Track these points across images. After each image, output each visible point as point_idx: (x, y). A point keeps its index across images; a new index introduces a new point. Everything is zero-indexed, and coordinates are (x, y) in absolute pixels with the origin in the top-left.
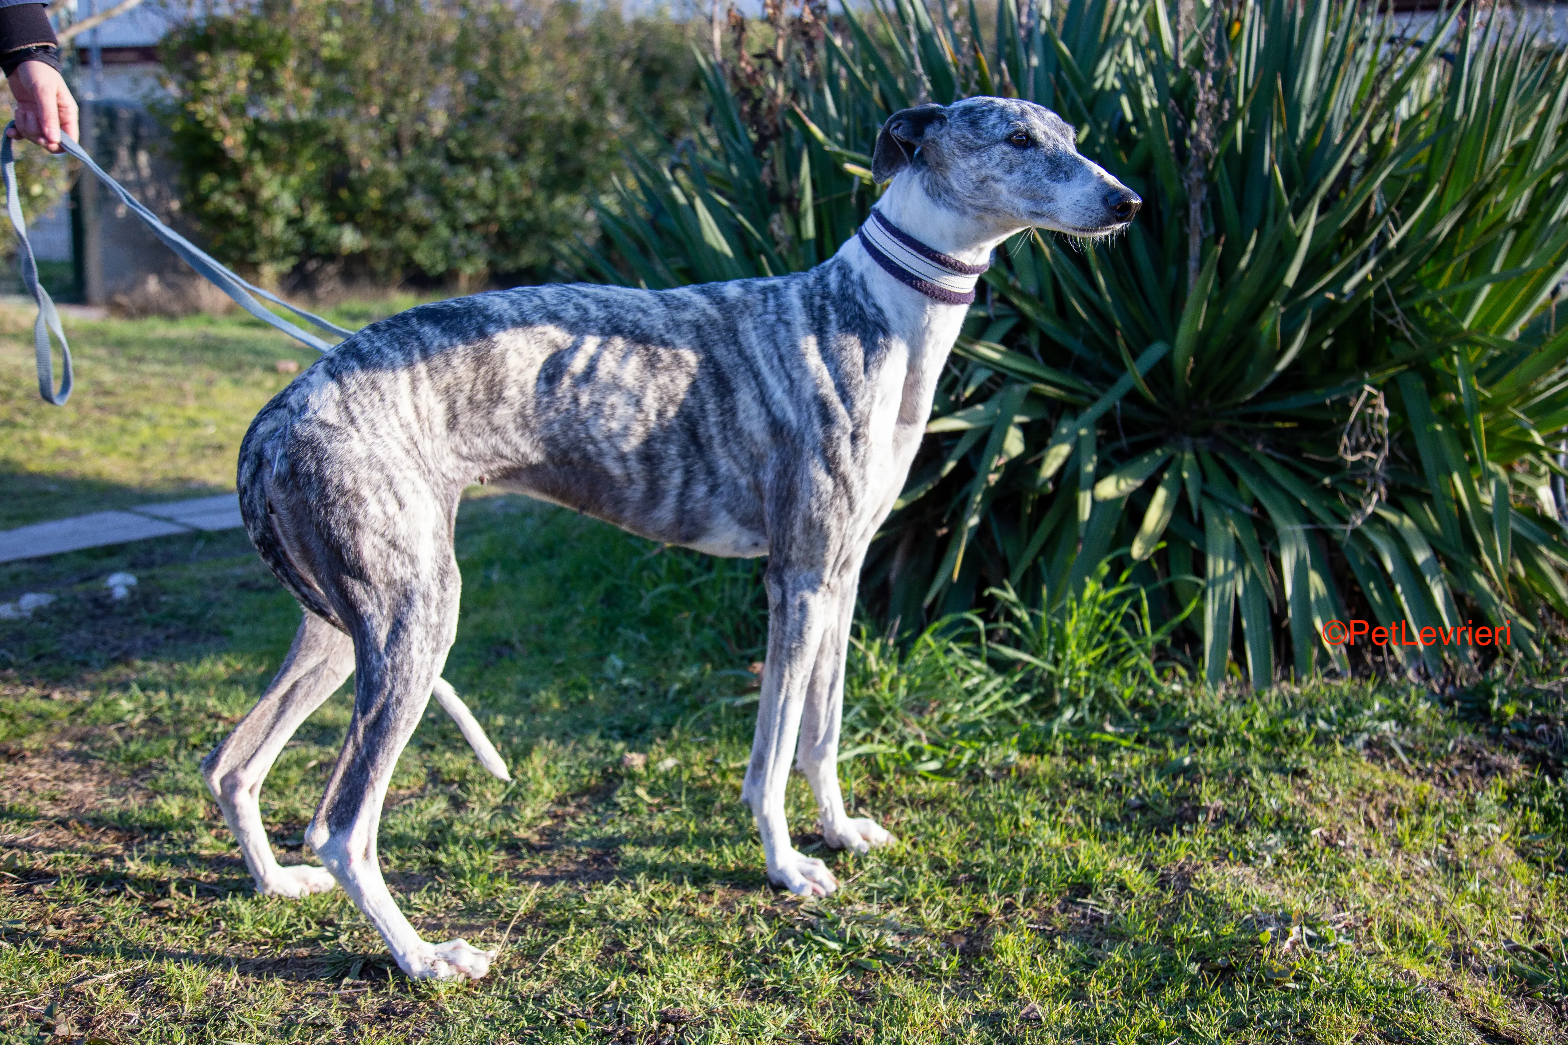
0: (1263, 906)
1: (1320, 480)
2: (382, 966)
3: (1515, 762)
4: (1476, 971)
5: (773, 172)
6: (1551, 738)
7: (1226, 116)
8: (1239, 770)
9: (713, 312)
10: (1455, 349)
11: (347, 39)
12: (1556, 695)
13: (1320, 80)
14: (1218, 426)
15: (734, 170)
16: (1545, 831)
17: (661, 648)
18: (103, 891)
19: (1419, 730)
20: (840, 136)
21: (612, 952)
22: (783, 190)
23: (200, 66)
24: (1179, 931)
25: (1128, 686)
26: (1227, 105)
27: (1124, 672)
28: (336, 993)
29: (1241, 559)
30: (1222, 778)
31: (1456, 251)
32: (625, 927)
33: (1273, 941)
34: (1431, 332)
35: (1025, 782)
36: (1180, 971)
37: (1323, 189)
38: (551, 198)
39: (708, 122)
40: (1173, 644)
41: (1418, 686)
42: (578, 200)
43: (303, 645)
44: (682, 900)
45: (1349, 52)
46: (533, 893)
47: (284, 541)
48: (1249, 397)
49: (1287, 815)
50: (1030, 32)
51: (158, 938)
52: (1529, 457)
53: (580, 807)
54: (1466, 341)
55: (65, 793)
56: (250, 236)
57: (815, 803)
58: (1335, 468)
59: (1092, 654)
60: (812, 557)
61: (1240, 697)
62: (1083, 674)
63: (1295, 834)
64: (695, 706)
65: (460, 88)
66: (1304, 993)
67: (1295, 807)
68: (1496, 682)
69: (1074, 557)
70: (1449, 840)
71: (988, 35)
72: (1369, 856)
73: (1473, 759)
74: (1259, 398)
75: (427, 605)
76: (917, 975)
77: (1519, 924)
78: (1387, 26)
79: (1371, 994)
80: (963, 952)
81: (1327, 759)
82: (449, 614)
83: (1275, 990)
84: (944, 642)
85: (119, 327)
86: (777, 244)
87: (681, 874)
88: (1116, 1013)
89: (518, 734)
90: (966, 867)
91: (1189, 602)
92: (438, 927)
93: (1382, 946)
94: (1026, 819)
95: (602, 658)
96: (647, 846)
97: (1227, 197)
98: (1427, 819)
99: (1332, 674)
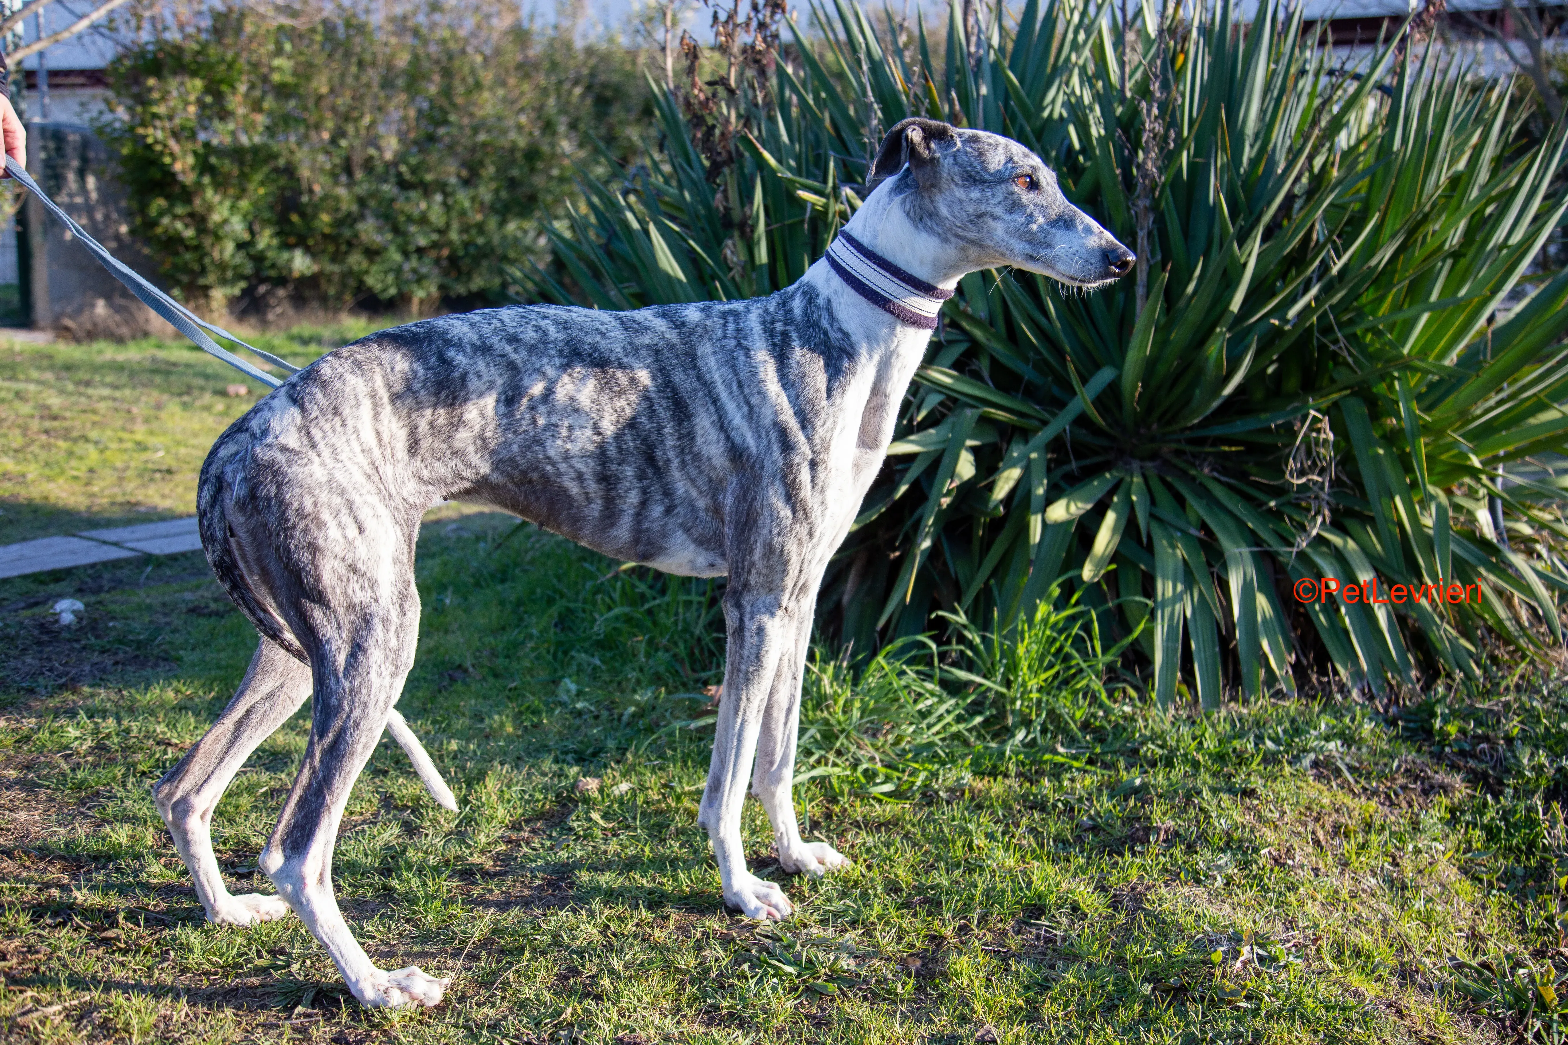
0: (1213, 925)
1: (1266, 503)
2: (335, 995)
3: (1457, 781)
4: (1422, 988)
5: (726, 198)
6: (1492, 756)
7: (1172, 145)
8: (1189, 791)
9: (672, 336)
10: (1396, 374)
11: (297, 64)
12: (1497, 714)
13: (1263, 111)
14: (1166, 449)
15: (687, 195)
16: (1487, 848)
17: (615, 672)
18: (49, 921)
19: (1364, 750)
20: (792, 163)
21: (567, 978)
22: (736, 216)
23: (150, 90)
24: (1132, 951)
25: (1079, 708)
26: (1172, 134)
27: (1075, 693)
28: (287, 1022)
29: (1189, 580)
30: (1173, 799)
31: (1396, 278)
32: (581, 953)
33: (1224, 961)
34: (1372, 357)
35: (978, 804)
36: (1133, 992)
37: (1266, 218)
38: (503, 223)
39: (661, 148)
40: (1123, 665)
41: (1363, 706)
42: (530, 225)
43: (259, 669)
44: (637, 925)
45: (1290, 84)
46: (487, 918)
47: (241, 565)
48: (1196, 421)
49: (1236, 835)
50: (979, 61)
51: (105, 969)
52: (1467, 480)
53: (533, 831)
54: (1407, 366)
55: (10, 822)
56: (200, 260)
57: (770, 826)
58: (1280, 491)
59: (1043, 676)
60: (771, 582)
61: (1189, 717)
62: (1035, 695)
63: (1245, 853)
64: (650, 730)
65: (412, 113)
66: (1256, 1012)
67: (1244, 827)
68: (1438, 701)
69: (1026, 579)
70: (1394, 859)
71: (938, 64)
72: (1317, 875)
73: (1417, 778)
74: (1206, 423)
75: (386, 629)
76: (871, 997)
77: (1463, 941)
78: (1326, 59)
79: (1321, 1012)
80: (918, 974)
81: (1276, 779)
82: (408, 638)
83: (1227, 1009)
84: (898, 664)
85: (66, 350)
86: (730, 269)
87: (636, 898)
88: (1070, 1034)
89: (471, 759)
90: (920, 889)
91: (1138, 623)
92: (391, 954)
93: (1331, 965)
94: (980, 841)
95: (556, 682)
96: (602, 871)
97: (1174, 224)
98: (1373, 837)
99: (1279, 694)
